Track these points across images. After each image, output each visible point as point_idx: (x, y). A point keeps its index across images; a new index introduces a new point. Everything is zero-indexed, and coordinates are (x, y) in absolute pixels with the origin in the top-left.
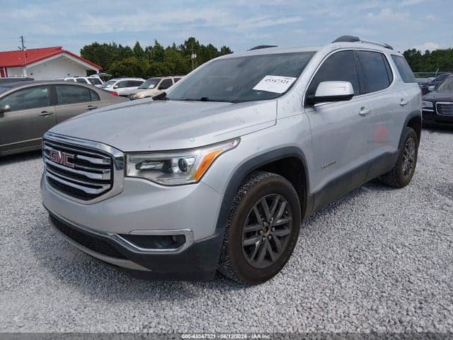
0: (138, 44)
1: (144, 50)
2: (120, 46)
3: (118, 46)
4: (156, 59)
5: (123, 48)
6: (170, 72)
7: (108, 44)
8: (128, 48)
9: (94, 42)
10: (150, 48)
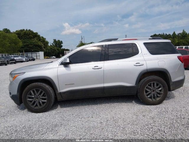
0: (174, 33)
1: (177, 35)
2: (166, 34)
3: (165, 34)
4: (181, 38)
5: (167, 35)
6: (187, 44)
7: (161, 34)
8: (169, 35)
9: (154, 34)
10: (180, 34)
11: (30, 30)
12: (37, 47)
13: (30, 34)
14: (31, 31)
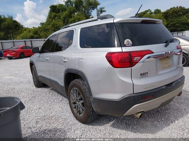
11: (181, 6)
12: (185, 25)
13: (179, 11)
14: (182, 8)
